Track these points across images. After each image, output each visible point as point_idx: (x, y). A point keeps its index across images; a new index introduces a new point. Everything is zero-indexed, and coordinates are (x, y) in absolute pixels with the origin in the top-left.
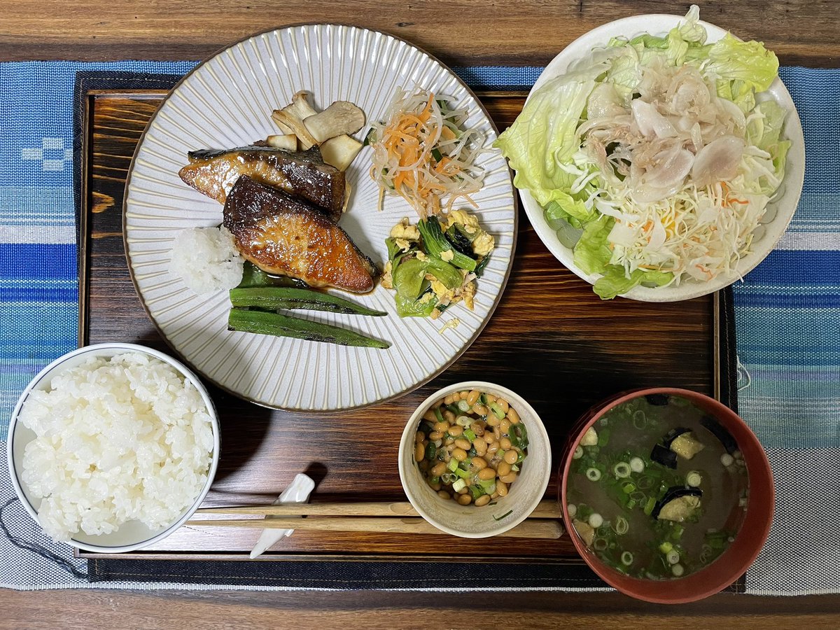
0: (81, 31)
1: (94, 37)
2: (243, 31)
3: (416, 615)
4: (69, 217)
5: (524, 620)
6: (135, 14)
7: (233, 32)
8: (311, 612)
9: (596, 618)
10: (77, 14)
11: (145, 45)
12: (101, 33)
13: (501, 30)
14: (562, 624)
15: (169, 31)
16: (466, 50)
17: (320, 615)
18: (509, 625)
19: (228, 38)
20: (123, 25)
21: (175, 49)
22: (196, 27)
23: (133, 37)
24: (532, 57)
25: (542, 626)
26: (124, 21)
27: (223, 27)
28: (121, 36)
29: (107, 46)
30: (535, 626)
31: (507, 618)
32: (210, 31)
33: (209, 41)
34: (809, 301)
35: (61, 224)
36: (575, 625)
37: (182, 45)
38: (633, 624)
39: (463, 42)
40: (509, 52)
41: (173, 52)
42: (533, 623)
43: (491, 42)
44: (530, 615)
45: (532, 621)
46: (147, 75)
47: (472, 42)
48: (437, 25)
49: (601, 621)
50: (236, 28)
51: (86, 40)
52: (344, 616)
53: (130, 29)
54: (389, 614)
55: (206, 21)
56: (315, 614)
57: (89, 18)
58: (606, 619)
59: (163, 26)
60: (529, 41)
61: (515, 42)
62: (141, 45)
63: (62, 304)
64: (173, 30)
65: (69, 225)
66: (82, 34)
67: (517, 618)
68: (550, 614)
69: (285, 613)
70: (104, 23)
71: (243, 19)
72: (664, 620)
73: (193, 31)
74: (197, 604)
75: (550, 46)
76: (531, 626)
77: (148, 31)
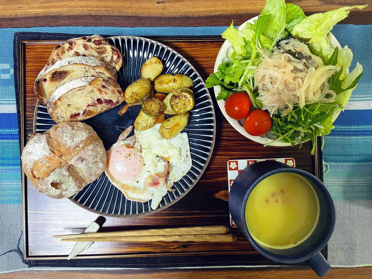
0: (10, 12)
1: (16, 14)
2: (85, 9)
3: (175, 274)
4: (13, 101)
5: (225, 275)
6: (35, 2)
7: (80, 9)
8: (128, 275)
9: (257, 273)
10: (7, 4)
11: (40, 17)
12: (19, 12)
13: (205, 4)
14: (242, 276)
15: (50, 10)
16: (189, 14)
17: (132, 276)
18: (218, 277)
19: (78, 12)
20: (29, 8)
21: (53, 18)
22: (63, 7)
23: (34, 13)
24: (220, 16)
25: (233, 277)
26: (30, 6)
27: (75, 7)
28: (28, 13)
29: (22, 18)
30: (230, 277)
31: (217, 274)
32: (69, 9)
33: (69, 14)
34: (355, 133)
35: (9, 104)
36: (248, 276)
37: (57, 16)
38: (274, 275)
39: (188, 10)
40: (209, 14)
41: (52, 20)
42: (229, 276)
43: (201, 9)
44: (228, 272)
45: (228, 275)
46: (47, 34)
47: (192, 10)
48: (176, 2)
49: (260, 274)
50: (81, 7)
51: (12, 16)
52: (143, 276)
53: (33, 9)
54: (164, 275)
55: (67, 4)
56: (130, 276)
57: (14, 5)
58: (262, 273)
59: (48, 7)
60: (218, 9)
61: (212, 9)
62: (37, 17)
63: (11, 141)
64: (52, 9)
65: (13, 104)
66: (10, 13)
67: (222, 274)
68: (236, 272)
69: (116, 276)
70: (21, 7)
71: (85, 3)
72: (288, 272)
73: (62, 9)
74: (76, 274)
75: (228, 10)
76: (228, 277)
77: (41, 10)
